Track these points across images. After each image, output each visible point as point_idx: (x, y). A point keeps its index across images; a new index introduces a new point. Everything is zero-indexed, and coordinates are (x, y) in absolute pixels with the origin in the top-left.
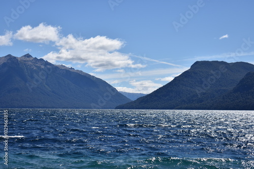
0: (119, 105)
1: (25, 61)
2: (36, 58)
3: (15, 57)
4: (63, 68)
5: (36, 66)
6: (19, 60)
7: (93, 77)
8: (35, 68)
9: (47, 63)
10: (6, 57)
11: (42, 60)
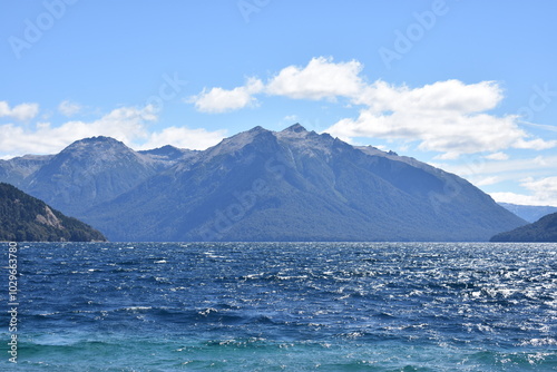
0: (497, 232)
1: (291, 140)
2: (313, 133)
3: (270, 133)
4: (372, 153)
5: (314, 150)
6: (278, 137)
7: (440, 171)
8: (312, 155)
9: (337, 143)
10: (250, 131)
11: (326, 136)
